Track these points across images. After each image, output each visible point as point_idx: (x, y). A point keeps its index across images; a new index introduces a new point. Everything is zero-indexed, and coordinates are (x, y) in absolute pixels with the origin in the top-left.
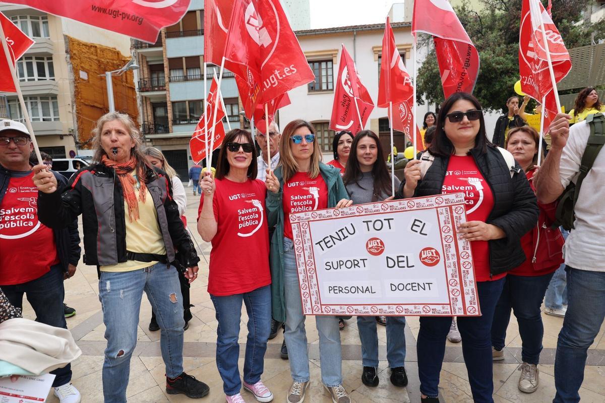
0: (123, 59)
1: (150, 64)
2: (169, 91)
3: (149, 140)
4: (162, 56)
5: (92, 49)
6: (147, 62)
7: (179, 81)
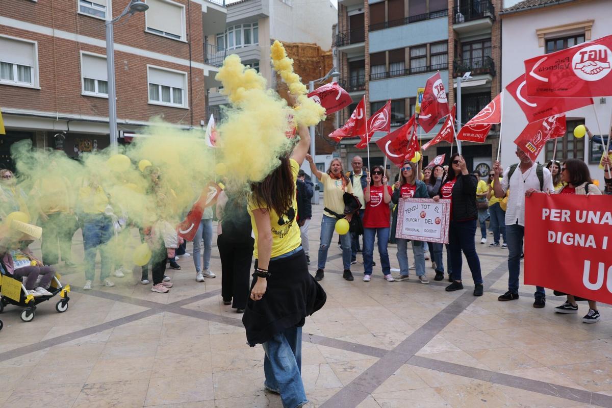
0: (322, 55)
1: (350, 61)
2: (368, 90)
3: (344, 146)
4: (364, 51)
5: (295, 49)
6: (348, 59)
7: (380, 79)
